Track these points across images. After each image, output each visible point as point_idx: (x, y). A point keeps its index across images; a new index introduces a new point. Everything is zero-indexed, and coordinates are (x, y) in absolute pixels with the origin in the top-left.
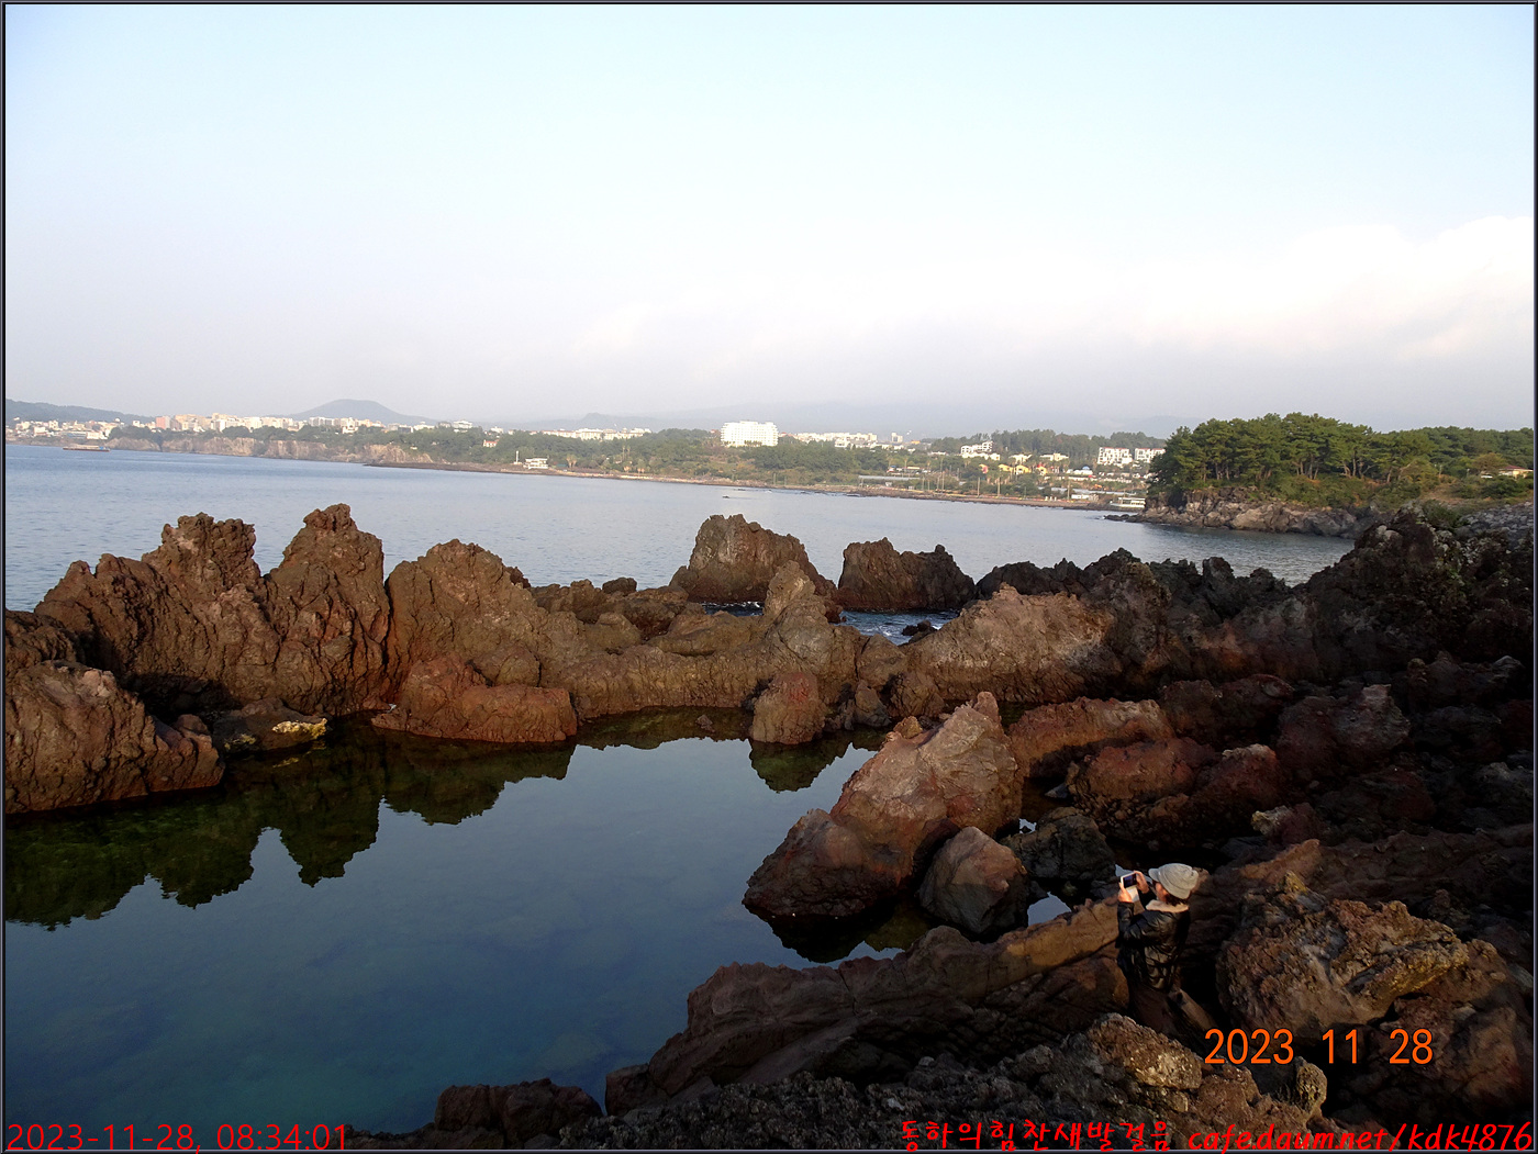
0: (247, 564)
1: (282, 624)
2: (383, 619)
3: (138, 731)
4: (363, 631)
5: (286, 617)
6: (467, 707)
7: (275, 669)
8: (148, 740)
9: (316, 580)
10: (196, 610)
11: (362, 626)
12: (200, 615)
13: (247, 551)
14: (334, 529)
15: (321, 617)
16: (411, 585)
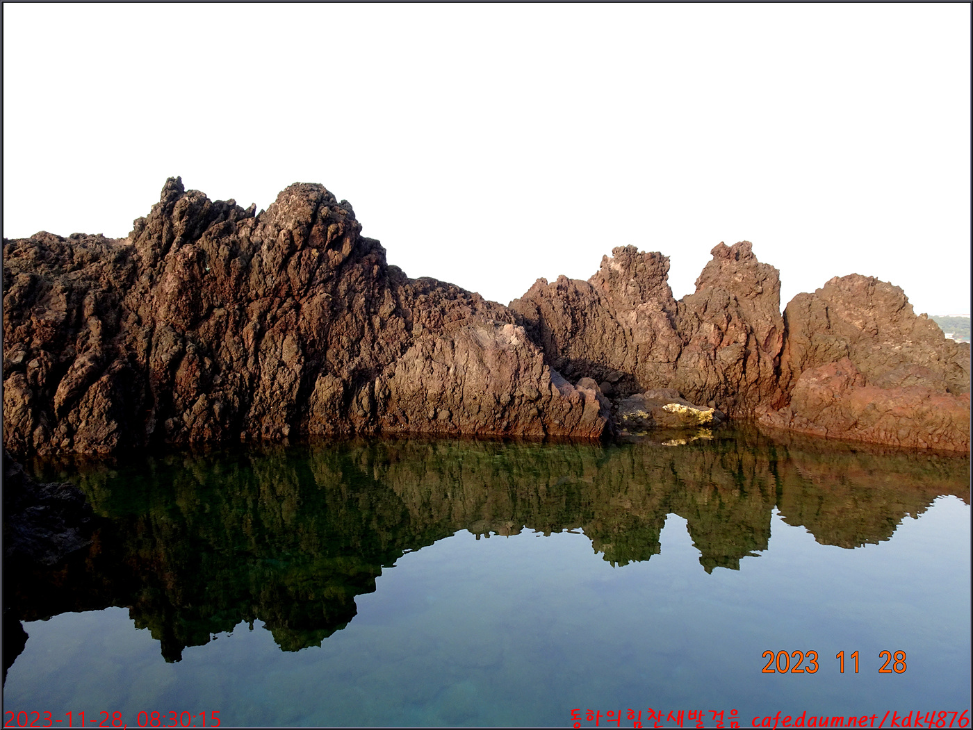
0: (662, 286)
1: (686, 333)
2: (777, 336)
3: (538, 377)
4: (757, 344)
5: (690, 328)
6: (857, 408)
7: (676, 367)
8: (545, 385)
9: (717, 300)
10: (619, 316)
11: (756, 340)
12: (621, 321)
13: (662, 275)
14: (737, 260)
15: (719, 329)
16: (807, 310)
